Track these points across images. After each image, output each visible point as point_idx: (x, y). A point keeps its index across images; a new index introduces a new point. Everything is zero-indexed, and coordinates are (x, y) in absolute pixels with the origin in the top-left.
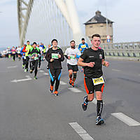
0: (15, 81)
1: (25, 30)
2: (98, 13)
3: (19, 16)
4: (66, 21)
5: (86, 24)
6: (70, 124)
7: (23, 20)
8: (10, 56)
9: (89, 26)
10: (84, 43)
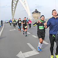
2: (36, 10)
5: (32, 13)
6: (27, 44)
7: (13, 12)
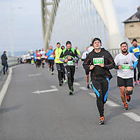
0: (38, 92)
1: (51, 29)
3: (44, 12)
4: (101, 19)
7: (48, 17)
8: (33, 62)
9: (129, 25)
10: (136, 46)
